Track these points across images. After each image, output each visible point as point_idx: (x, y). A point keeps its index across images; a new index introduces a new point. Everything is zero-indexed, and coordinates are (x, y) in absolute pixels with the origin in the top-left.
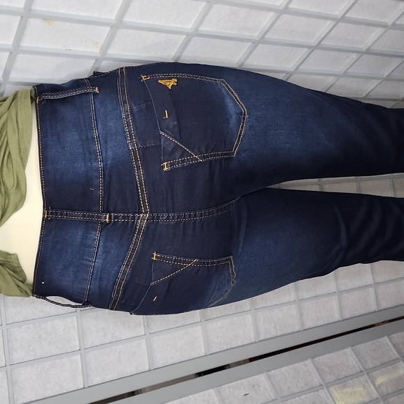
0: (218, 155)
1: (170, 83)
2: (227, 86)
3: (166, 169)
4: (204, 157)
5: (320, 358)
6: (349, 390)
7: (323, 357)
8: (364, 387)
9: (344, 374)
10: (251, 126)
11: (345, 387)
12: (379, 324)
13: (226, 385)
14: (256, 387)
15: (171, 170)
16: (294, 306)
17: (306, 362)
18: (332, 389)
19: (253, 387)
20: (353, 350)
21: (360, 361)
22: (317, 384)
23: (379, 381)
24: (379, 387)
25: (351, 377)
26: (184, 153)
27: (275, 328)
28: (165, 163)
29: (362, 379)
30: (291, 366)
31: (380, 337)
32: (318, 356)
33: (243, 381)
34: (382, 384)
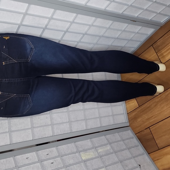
0: (22, 60)
1: (7, 38)
2: (28, 40)
3: (4, 64)
4: (17, 61)
5: (78, 142)
6: (87, 153)
7: (79, 142)
8: (93, 152)
9: (86, 148)
10: (35, 53)
11: (86, 152)
12: (101, 132)
13: (40, 151)
14: (52, 152)
15: (6, 64)
16: (68, 124)
17: (72, 144)
18: (81, 153)
19: (51, 152)
20: (91, 140)
21: (93, 144)
22: (76, 151)
23: (99, 151)
24: (99, 152)
25: (89, 149)
26: (10, 59)
27: (61, 131)
28: (4, 62)
29: (93, 150)
30: (66, 145)
31: (102, 136)
32: (77, 142)
33: (47, 150)
34: (100, 152)
